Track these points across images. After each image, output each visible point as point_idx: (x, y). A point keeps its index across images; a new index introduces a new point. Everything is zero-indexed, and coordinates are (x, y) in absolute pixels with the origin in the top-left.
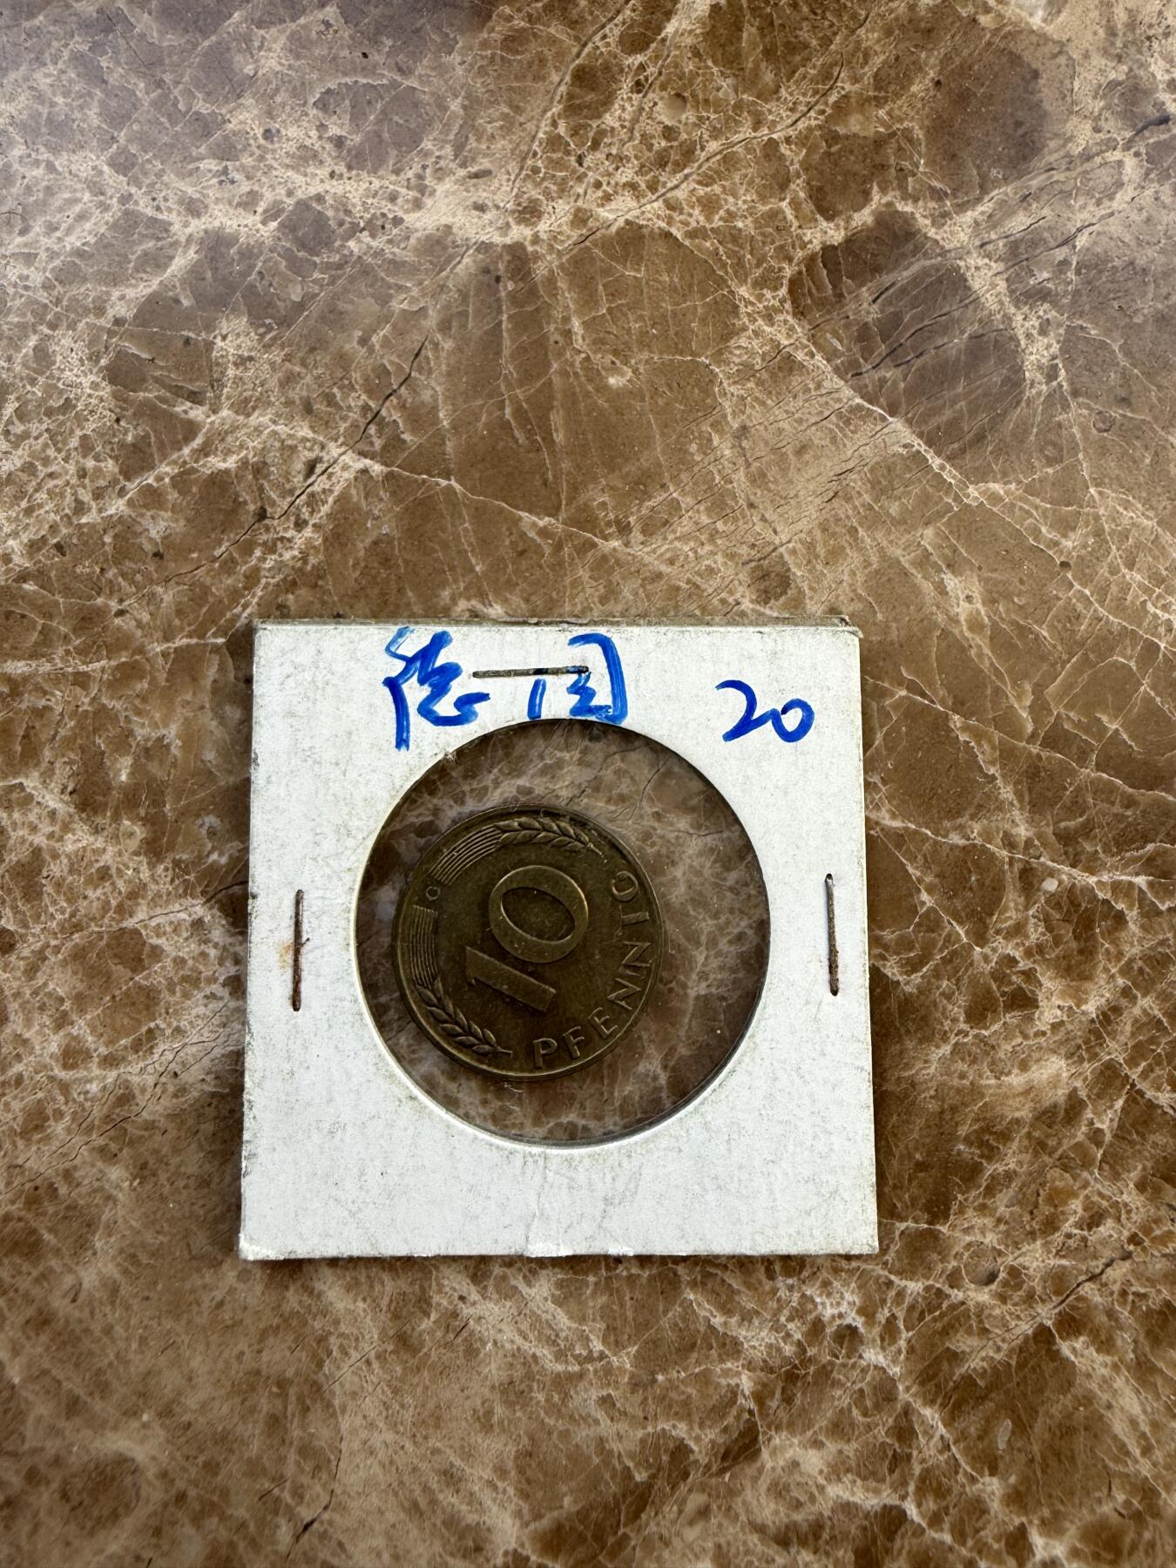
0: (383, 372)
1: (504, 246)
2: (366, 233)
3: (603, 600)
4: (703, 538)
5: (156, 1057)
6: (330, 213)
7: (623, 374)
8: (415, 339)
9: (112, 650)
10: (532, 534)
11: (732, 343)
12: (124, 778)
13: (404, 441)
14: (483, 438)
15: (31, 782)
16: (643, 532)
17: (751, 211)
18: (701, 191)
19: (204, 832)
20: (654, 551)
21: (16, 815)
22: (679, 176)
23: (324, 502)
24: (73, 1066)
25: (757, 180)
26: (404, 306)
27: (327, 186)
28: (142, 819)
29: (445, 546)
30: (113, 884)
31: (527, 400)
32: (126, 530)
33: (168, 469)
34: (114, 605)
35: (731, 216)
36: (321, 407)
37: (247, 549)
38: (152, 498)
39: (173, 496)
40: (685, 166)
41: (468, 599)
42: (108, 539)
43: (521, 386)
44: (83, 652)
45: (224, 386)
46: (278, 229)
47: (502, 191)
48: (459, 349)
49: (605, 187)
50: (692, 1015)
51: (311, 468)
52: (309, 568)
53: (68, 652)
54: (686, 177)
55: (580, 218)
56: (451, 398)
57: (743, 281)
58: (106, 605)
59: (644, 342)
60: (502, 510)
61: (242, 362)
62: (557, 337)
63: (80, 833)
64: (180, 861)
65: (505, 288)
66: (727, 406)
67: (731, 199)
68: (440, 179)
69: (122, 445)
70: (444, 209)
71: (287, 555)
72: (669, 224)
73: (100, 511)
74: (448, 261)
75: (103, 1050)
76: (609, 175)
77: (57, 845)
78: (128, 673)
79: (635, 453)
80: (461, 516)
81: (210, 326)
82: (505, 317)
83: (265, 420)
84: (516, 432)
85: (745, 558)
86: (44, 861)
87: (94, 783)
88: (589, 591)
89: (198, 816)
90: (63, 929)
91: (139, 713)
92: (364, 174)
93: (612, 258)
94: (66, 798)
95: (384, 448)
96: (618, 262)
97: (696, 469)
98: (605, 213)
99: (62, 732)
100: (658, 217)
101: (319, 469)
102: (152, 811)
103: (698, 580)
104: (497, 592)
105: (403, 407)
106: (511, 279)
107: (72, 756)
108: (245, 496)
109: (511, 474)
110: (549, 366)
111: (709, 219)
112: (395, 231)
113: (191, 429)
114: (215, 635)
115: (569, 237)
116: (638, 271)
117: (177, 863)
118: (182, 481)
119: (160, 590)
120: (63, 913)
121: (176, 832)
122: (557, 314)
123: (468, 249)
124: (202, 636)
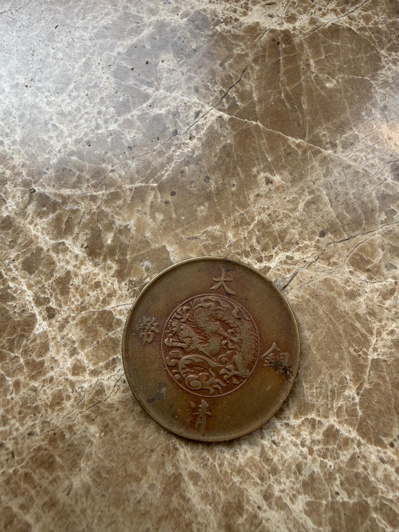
0: (229, 77)
1: (281, 31)
2: (223, 24)
3: (325, 176)
4: (369, 151)
5: (116, 372)
6: (209, 16)
7: (332, 82)
8: (243, 65)
9: (108, 186)
10: (293, 146)
11: (379, 72)
12: (109, 242)
13: (238, 105)
14: (272, 105)
15: (68, 242)
16: (343, 147)
17: (385, 21)
18: (363, 13)
19: (144, 268)
20: (347, 156)
21: (61, 256)
22: (354, 7)
23: (203, 129)
24: (78, 374)
25: (387, 10)
26: (239, 52)
27: (208, 6)
28: (116, 261)
29: (255, 149)
30: (101, 290)
31: (291, 91)
32: (117, 136)
33: (136, 112)
34: (110, 167)
35: (376, 23)
36: (202, 90)
37: (169, 147)
38: (129, 124)
39: (138, 123)
40: (356, 4)
41: (265, 172)
42: (109, 140)
43: (288, 85)
44: (95, 186)
45: (161, 80)
46: (187, 21)
47: (280, 11)
48: (262, 69)
49: (323, 10)
50: (371, 368)
51: (197, 114)
52: (195, 156)
53: (88, 186)
54: (357, 8)
55: (313, 21)
56: (258, 88)
57: (382, 48)
58: (106, 167)
59: (341, 70)
60: (280, 135)
61: (170, 71)
62: (303, 66)
63: (88, 266)
64: (132, 281)
65: (282, 47)
66: (378, 97)
67: (376, 17)
68: (254, 5)
69: (118, 102)
70: (256, 16)
71: (186, 150)
72: (350, 25)
73: (107, 128)
74: (258, 35)
75: (92, 367)
76: (325, 6)
77: (77, 270)
78: (114, 196)
79: (338, 115)
80: (262, 137)
81: (157, 56)
82: (281, 58)
83: (178, 94)
84: (286, 104)
85: (388, 160)
86: (71, 277)
87: (96, 244)
88: (319, 171)
89: (141, 261)
90: (77, 309)
91: (118, 214)
92: (223, 2)
93: (326, 37)
94: (83, 249)
95: (230, 108)
96: (329, 39)
97: (365, 122)
98: (323, 20)
99: (84, 220)
100: (346, 22)
101: (201, 115)
102: (121, 258)
103: (367, 168)
104: (278, 170)
105: (237, 91)
106: (284, 43)
107: (87, 231)
108: (168, 125)
109: (283, 121)
110: (300, 77)
111: (367, 24)
112: (235, 24)
113: (147, 97)
114: (153, 182)
115: (308, 28)
116: (338, 42)
117: (131, 282)
118: (141, 118)
119: (130, 162)
120: (78, 301)
121: (131, 268)
122: (304, 57)
123: (266, 31)
124: (147, 183)
